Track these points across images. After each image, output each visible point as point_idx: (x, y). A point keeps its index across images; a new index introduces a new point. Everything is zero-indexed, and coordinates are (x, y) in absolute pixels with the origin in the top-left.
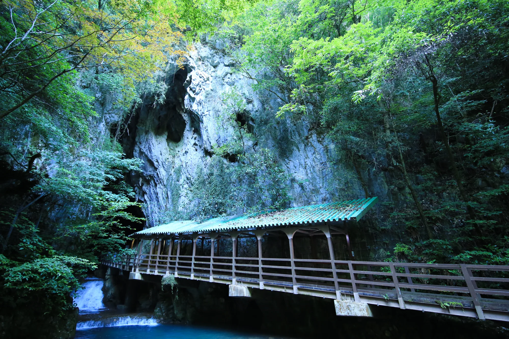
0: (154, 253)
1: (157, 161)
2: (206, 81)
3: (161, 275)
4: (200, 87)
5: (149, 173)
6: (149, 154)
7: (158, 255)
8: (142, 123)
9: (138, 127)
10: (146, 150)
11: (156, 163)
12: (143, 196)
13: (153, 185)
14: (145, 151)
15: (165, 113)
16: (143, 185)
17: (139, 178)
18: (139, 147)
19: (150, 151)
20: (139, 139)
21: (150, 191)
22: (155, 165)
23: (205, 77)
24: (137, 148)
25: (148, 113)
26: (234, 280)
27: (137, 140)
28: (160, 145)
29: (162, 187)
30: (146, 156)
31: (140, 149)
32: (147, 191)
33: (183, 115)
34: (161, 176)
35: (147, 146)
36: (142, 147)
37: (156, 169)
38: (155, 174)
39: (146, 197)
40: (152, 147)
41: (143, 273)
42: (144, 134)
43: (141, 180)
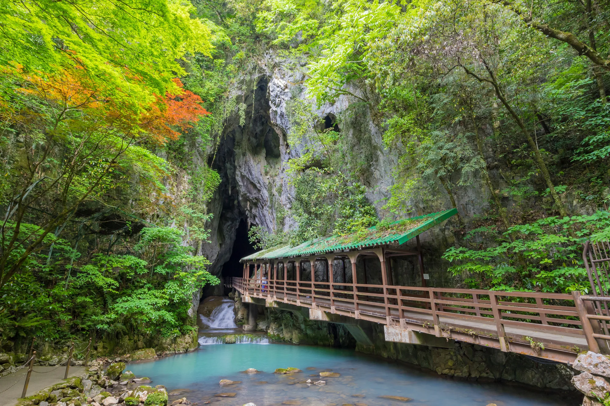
0: (271, 279)
1: (259, 183)
2: (284, 90)
3: (264, 298)
4: (279, 98)
5: (254, 196)
6: (250, 177)
7: (275, 280)
8: (238, 145)
9: (235, 150)
10: (247, 173)
11: (258, 185)
12: (255, 219)
13: (261, 207)
14: (245, 174)
15: (261, 128)
16: (251, 208)
17: (247, 202)
18: (240, 171)
19: (251, 174)
20: (238, 163)
21: (259, 214)
22: (258, 187)
23: (282, 86)
24: (238, 172)
25: (243, 133)
26: (314, 304)
27: (236, 164)
28: (259, 166)
29: (268, 209)
30: (248, 179)
31: (241, 173)
32: (257, 214)
33: (275, 129)
34: (265, 198)
35: (247, 168)
36: (243, 171)
37: (259, 191)
38: (260, 196)
39: (257, 219)
40: (252, 169)
41: (252, 296)
42: (242, 157)
43: (248, 203)
